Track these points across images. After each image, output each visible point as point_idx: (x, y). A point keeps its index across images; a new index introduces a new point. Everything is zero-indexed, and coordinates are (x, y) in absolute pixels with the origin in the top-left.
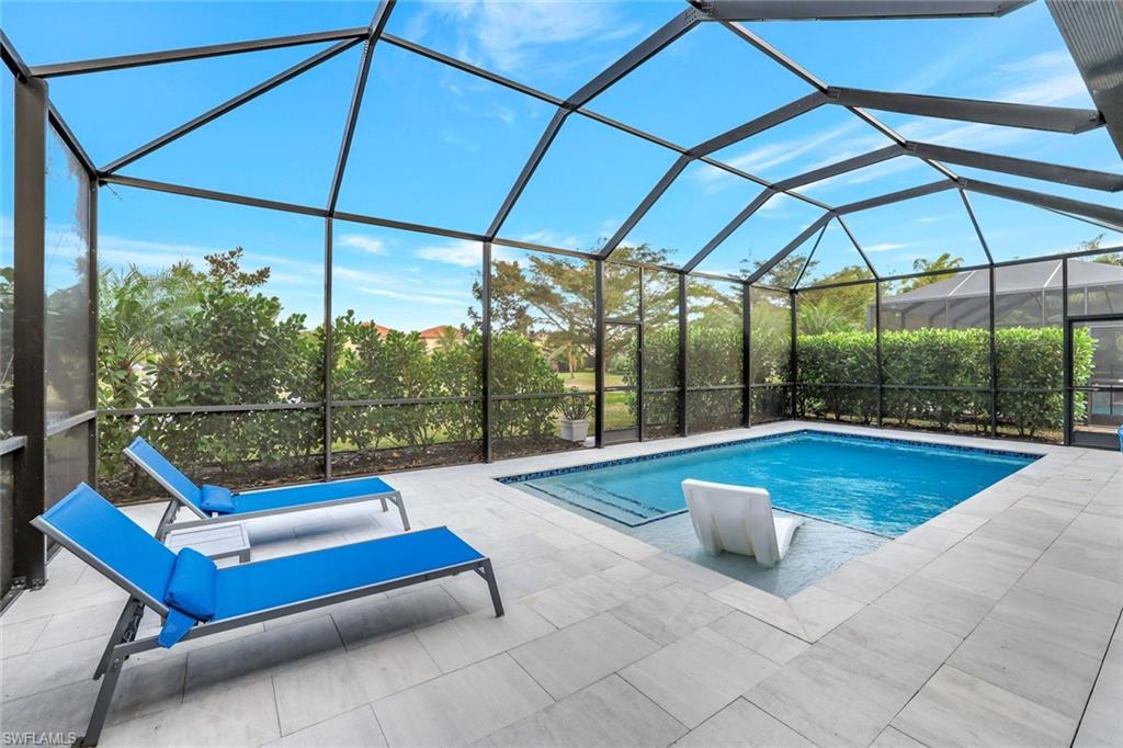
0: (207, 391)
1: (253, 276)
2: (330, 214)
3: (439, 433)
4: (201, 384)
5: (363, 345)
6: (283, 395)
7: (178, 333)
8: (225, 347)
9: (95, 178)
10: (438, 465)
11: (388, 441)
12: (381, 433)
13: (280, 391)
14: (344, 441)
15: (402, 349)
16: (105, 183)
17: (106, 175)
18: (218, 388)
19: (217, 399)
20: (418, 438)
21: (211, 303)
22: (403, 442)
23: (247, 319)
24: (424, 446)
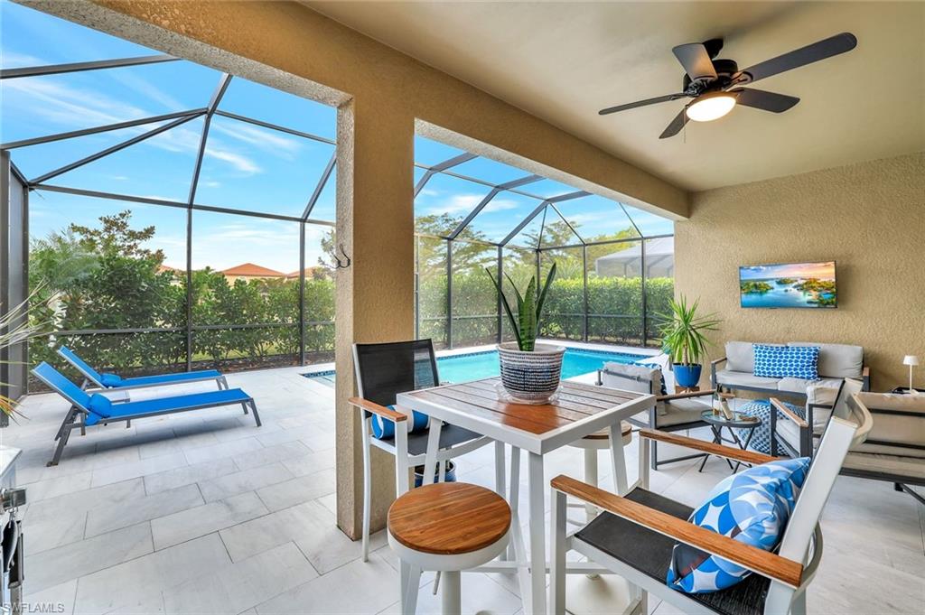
0: (105, 321)
1: (141, 233)
2: (190, 206)
3: (272, 347)
4: (100, 316)
5: (217, 289)
6: (159, 323)
7: (84, 283)
8: (117, 292)
9: (27, 186)
10: (268, 367)
11: (233, 354)
12: (229, 348)
13: (157, 320)
14: (203, 353)
15: (244, 292)
16: (33, 189)
17: (34, 184)
18: (112, 318)
19: (112, 325)
20: (257, 352)
21: (108, 264)
22: (245, 354)
23: (132, 274)
24: (261, 356)
